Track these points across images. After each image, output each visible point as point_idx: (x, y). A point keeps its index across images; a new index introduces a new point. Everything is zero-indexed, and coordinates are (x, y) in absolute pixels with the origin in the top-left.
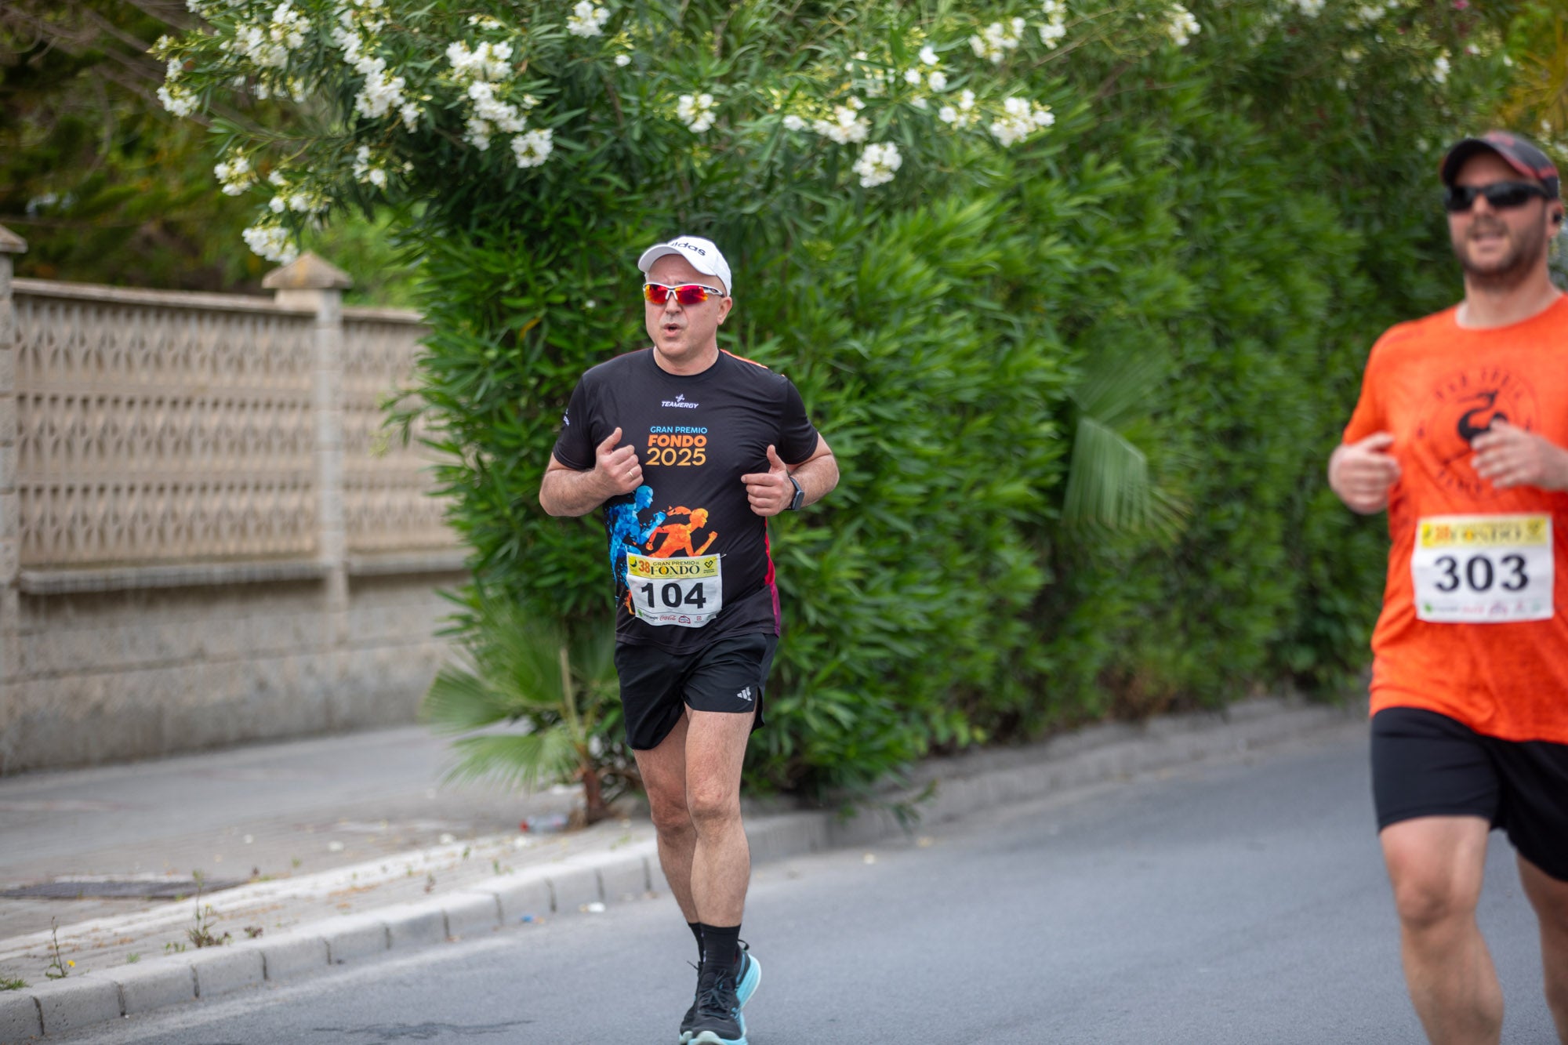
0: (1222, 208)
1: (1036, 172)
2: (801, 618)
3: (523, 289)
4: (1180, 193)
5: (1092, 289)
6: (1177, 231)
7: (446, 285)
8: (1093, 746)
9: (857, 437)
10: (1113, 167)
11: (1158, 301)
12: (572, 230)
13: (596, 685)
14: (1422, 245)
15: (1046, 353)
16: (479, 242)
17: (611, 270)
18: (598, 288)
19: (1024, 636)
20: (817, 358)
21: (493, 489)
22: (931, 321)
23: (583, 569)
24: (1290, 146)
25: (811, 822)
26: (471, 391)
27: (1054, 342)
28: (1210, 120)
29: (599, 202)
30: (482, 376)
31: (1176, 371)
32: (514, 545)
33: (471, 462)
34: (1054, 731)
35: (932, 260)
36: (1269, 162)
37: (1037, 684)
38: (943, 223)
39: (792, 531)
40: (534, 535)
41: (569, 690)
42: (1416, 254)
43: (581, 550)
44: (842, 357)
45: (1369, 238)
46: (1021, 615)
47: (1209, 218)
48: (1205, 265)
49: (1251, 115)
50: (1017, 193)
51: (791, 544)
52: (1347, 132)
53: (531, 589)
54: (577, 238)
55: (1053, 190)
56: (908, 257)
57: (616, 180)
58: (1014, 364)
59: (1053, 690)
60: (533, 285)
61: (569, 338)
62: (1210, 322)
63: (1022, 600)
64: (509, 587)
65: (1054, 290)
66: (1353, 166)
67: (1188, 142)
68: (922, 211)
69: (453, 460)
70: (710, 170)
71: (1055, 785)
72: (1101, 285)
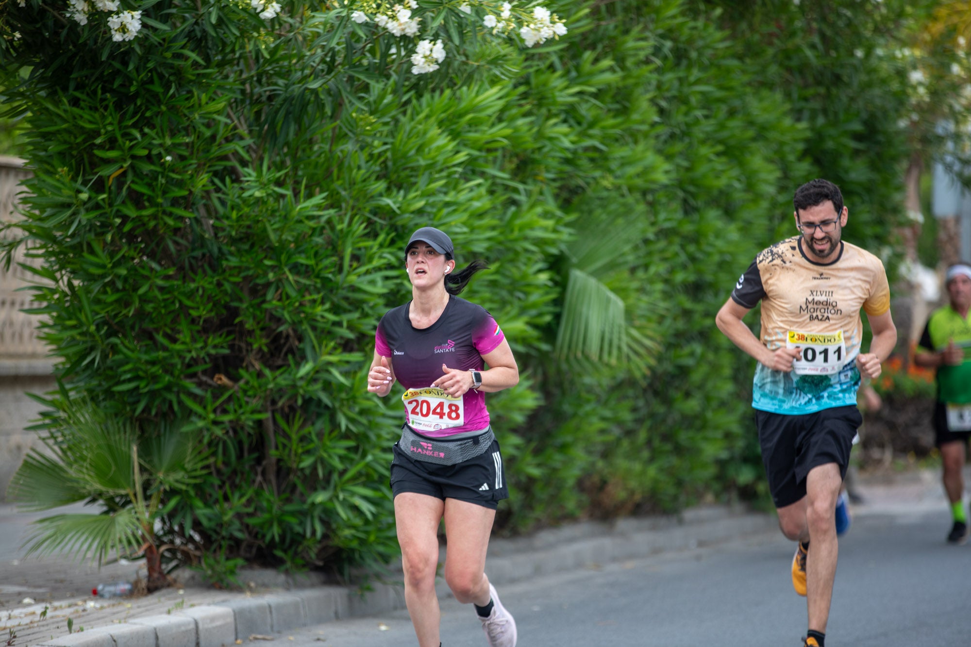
0: (694, 100)
1: (543, 66)
2: (335, 425)
3: (112, 143)
4: (659, 87)
5: (584, 162)
6: (656, 118)
7: (46, 136)
8: (571, 540)
9: (387, 278)
10: (607, 63)
11: (638, 175)
12: (155, 96)
13: (161, 476)
14: (857, 137)
15: (546, 215)
16: (75, 102)
17: (187, 131)
18: (174, 145)
19: (517, 447)
20: (356, 210)
21: (81, 310)
22: (452, 185)
23: (155, 378)
24: (750, 51)
25: (337, 594)
26: (66, 226)
27: (551, 205)
28: (687, 26)
29: (178, 73)
30: (74, 214)
31: (651, 236)
32: (97, 355)
33: (63, 285)
34: (540, 526)
35: (455, 135)
36: (734, 63)
37: (527, 486)
38: (463, 105)
39: (330, 354)
40: (114, 348)
41: (138, 478)
42: (853, 144)
43: (153, 363)
44: (376, 212)
45: (812, 129)
46: (515, 430)
47: (683, 108)
48: (678, 147)
49: (721, 24)
50: (526, 81)
51: (330, 363)
52: (798, 40)
53: (109, 394)
54: (159, 102)
55: (556, 81)
56: (435, 131)
57: (193, 56)
58: (518, 222)
59: (541, 493)
60: (120, 140)
61: (149, 185)
62: (681, 194)
63: (519, 418)
64: (90, 391)
65: (553, 163)
66: (803, 69)
67: (668, 44)
68: (448, 92)
69: (48, 282)
70: (273, 52)
71: (538, 571)
72: (592, 160)
